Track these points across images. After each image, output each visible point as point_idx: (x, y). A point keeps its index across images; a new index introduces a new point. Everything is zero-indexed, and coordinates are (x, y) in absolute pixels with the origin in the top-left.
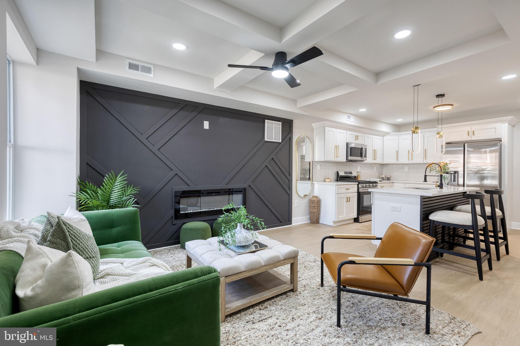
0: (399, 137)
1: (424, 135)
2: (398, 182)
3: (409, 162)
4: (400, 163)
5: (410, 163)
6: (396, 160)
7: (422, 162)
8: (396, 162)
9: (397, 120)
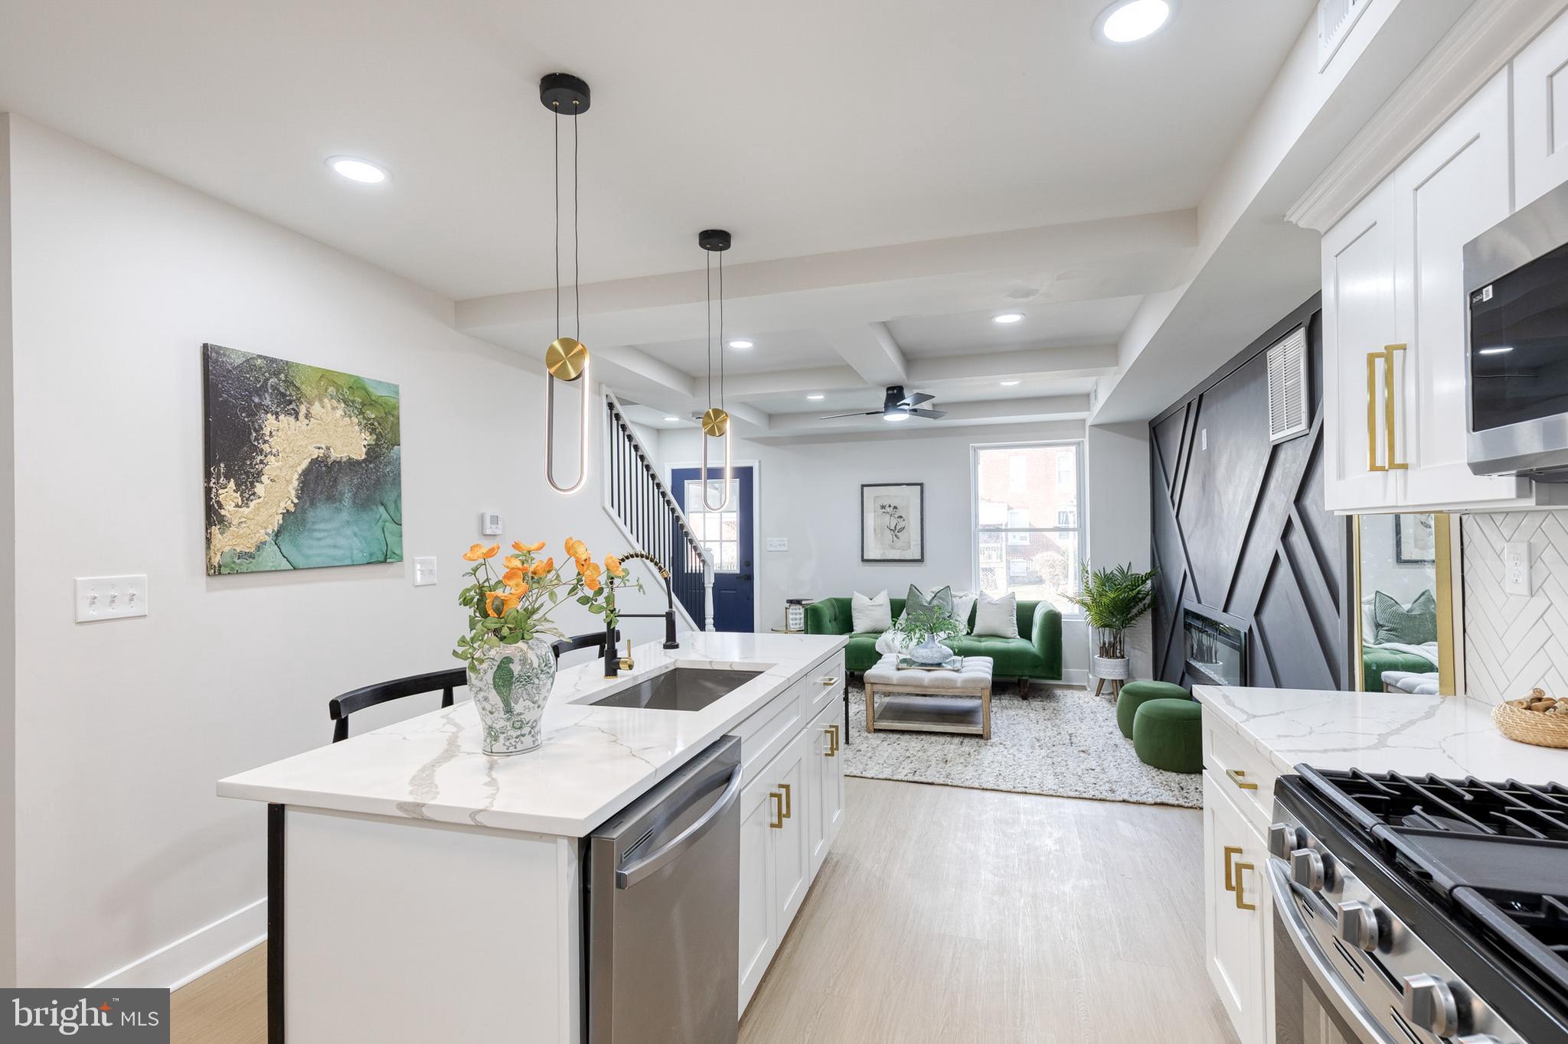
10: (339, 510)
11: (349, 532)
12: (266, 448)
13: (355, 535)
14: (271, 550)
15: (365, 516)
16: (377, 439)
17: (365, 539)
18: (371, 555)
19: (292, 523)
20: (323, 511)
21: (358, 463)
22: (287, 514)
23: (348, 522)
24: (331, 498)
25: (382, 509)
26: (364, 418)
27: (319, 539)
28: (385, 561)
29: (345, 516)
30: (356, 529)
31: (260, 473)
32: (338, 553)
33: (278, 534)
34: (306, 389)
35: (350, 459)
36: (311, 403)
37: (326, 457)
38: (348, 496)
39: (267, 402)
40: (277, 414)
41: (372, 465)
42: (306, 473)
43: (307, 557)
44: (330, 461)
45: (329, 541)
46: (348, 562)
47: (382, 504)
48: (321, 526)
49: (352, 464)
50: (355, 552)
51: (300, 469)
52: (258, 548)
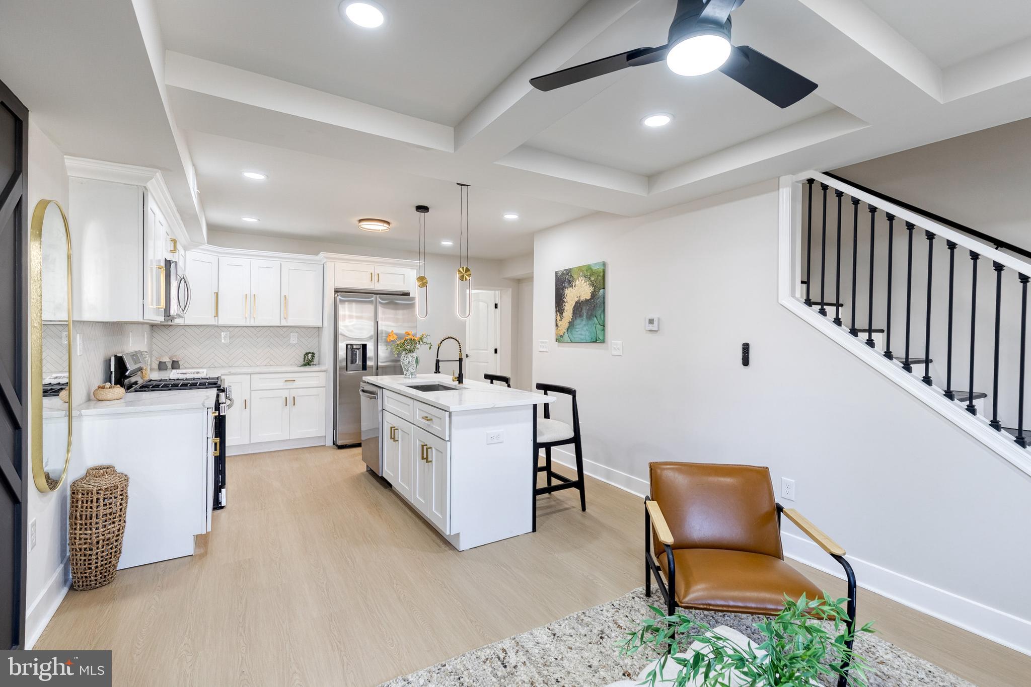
0: (218, 259)
1: (281, 264)
2: (233, 371)
3: (246, 322)
4: (221, 323)
5: (248, 324)
6: (214, 314)
7: (278, 324)
8: (212, 321)
9: (243, 219)
10: (582, 320)
11: (585, 329)
12: (565, 300)
13: (587, 330)
14: (566, 334)
15: (590, 322)
16: (595, 289)
17: (590, 332)
18: (592, 338)
19: (571, 325)
20: (578, 321)
21: (588, 300)
22: (570, 322)
23: (585, 325)
24: (581, 316)
25: (595, 319)
26: (591, 281)
27: (577, 331)
28: (596, 342)
29: (584, 322)
30: (587, 328)
31: (564, 309)
32: (582, 337)
33: (568, 329)
34: (575, 276)
35: (586, 299)
36: (576, 281)
37: (579, 300)
38: (585, 314)
39: (566, 285)
40: (568, 288)
41: (592, 300)
42: (574, 307)
43: (574, 338)
44: (580, 301)
45: (579, 332)
46: (585, 341)
47: (596, 317)
48: (577, 327)
49: (587, 301)
50: (587, 337)
51: (573, 306)
52: (564, 334)
